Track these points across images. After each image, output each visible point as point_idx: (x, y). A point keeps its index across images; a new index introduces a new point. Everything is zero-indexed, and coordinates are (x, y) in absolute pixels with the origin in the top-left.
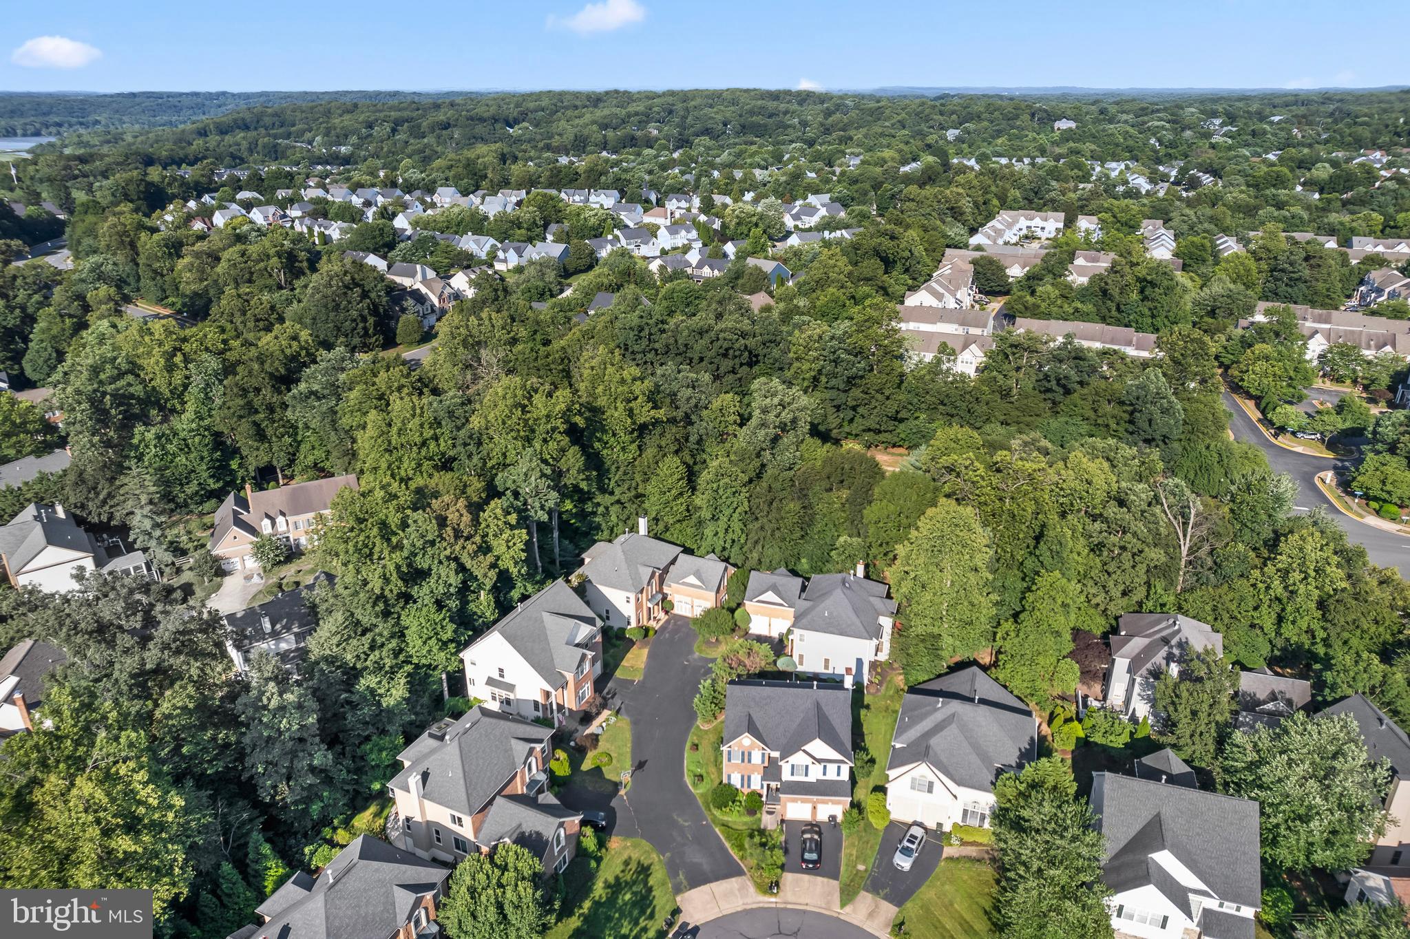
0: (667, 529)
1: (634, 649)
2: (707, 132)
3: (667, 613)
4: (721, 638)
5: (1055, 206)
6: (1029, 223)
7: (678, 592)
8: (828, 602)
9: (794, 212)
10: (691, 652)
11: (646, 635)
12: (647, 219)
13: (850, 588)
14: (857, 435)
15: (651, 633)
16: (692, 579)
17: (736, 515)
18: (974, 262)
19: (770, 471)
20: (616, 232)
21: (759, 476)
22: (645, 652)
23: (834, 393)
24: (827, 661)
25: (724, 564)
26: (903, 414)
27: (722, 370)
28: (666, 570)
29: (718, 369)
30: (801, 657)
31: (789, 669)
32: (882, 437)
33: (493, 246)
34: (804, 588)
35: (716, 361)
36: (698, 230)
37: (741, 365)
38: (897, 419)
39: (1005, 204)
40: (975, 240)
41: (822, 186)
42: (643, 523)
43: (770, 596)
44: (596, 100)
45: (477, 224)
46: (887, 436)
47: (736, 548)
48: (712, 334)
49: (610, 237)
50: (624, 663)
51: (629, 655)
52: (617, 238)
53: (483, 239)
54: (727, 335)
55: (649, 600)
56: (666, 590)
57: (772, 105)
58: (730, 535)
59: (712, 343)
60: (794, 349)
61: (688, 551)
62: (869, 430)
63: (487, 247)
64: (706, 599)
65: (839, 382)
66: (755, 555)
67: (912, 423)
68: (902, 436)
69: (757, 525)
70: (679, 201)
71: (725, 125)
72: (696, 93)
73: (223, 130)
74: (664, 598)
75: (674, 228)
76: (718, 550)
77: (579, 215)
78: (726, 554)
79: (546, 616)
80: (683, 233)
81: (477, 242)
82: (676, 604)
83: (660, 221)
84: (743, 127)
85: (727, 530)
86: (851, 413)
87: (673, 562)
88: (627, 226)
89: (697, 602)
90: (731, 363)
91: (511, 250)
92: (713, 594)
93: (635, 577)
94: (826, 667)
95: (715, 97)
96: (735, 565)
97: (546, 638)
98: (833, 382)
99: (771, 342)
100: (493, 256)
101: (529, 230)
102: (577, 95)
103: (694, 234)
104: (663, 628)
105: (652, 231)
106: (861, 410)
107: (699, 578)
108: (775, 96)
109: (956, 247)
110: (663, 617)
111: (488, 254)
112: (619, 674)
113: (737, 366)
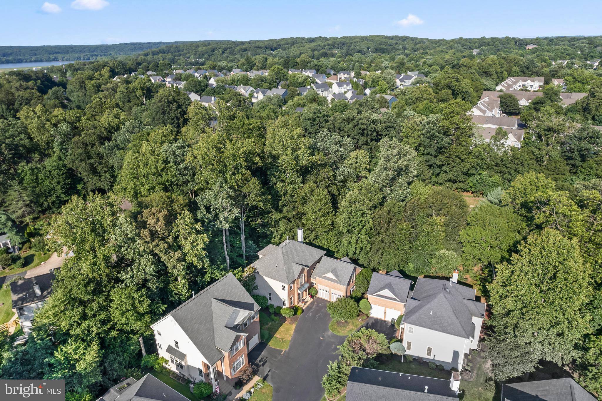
0: (317, 237)
1: (286, 325)
2: (360, 51)
3: (312, 297)
4: (349, 320)
5: (538, 74)
6: (524, 83)
7: (321, 283)
8: (433, 303)
9: (401, 78)
10: (326, 330)
11: (295, 314)
12: (328, 81)
13: (449, 293)
14: (441, 184)
15: (299, 312)
16: (330, 275)
17: (363, 231)
18: (500, 97)
19: (389, 201)
20: (312, 85)
21: (381, 204)
22: (294, 326)
23: (428, 157)
24: (429, 350)
25: (353, 266)
26: (472, 171)
27: (360, 142)
28: (313, 267)
29: (358, 142)
30: (409, 344)
31: (400, 353)
32: (457, 185)
33: (252, 91)
34: (412, 288)
35: (357, 137)
36: (352, 85)
37: (372, 140)
38: (468, 174)
39: (510, 74)
40: (499, 88)
41: (414, 68)
42: (300, 234)
43: (386, 292)
44: (311, 40)
45: (246, 82)
46: (461, 185)
47: (363, 254)
48: (355, 122)
49: (309, 87)
50: (277, 335)
51: (281, 329)
52: (312, 88)
53: (247, 87)
54: (364, 121)
55: (299, 288)
56: (313, 280)
57: (389, 42)
58: (359, 245)
59: (354, 127)
60: (404, 130)
61: (330, 254)
62: (450, 180)
63: (249, 92)
64: (339, 290)
65: (432, 150)
66: (376, 258)
67: (477, 177)
68: (471, 184)
69: (379, 238)
70: (344, 74)
71: (368, 49)
72: (356, 37)
73: (154, 54)
74: (311, 286)
75: (340, 85)
76: (351, 254)
77: (294, 77)
78: (356, 256)
79: (214, 302)
80: (345, 86)
81: (244, 89)
82: (319, 291)
83: (334, 82)
84: (376, 50)
85: (357, 240)
86: (438, 170)
87: (318, 261)
88: (317, 83)
89: (333, 291)
90: (365, 139)
91: (260, 92)
92: (345, 287)
93: (289, 271)
94: (429, 353)
95: (364, 39)
96: (361, 266)
97: (212, 321)
98: (429, 150)
99: (390, 127)
100: (252, 96)
101: (270, 84)
102: (303, 39)
103: (350, 87)
104: (309, 308)
105: (330, 85)
106: (445, 168)
107: (336, 274)
108: (392, 38)
109: (489, 90)
110: (309, 300)
111: (249, 94)
112: (271, 344)
113: (369, 141)
